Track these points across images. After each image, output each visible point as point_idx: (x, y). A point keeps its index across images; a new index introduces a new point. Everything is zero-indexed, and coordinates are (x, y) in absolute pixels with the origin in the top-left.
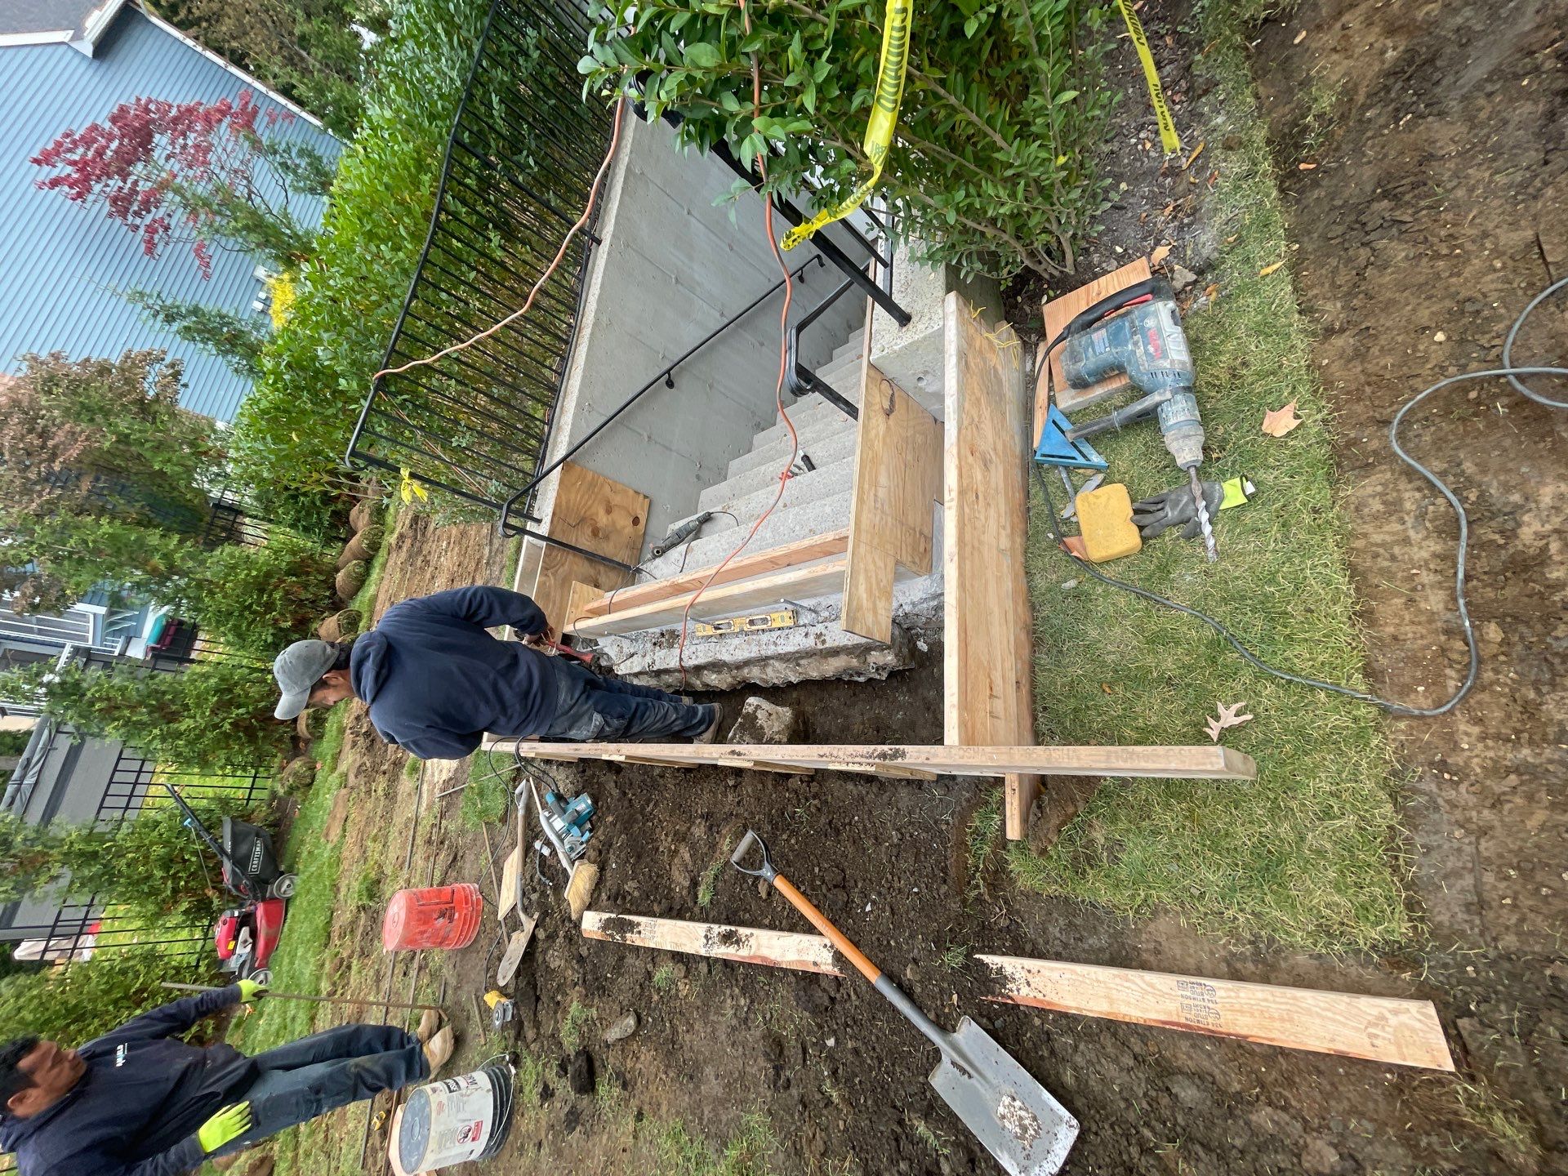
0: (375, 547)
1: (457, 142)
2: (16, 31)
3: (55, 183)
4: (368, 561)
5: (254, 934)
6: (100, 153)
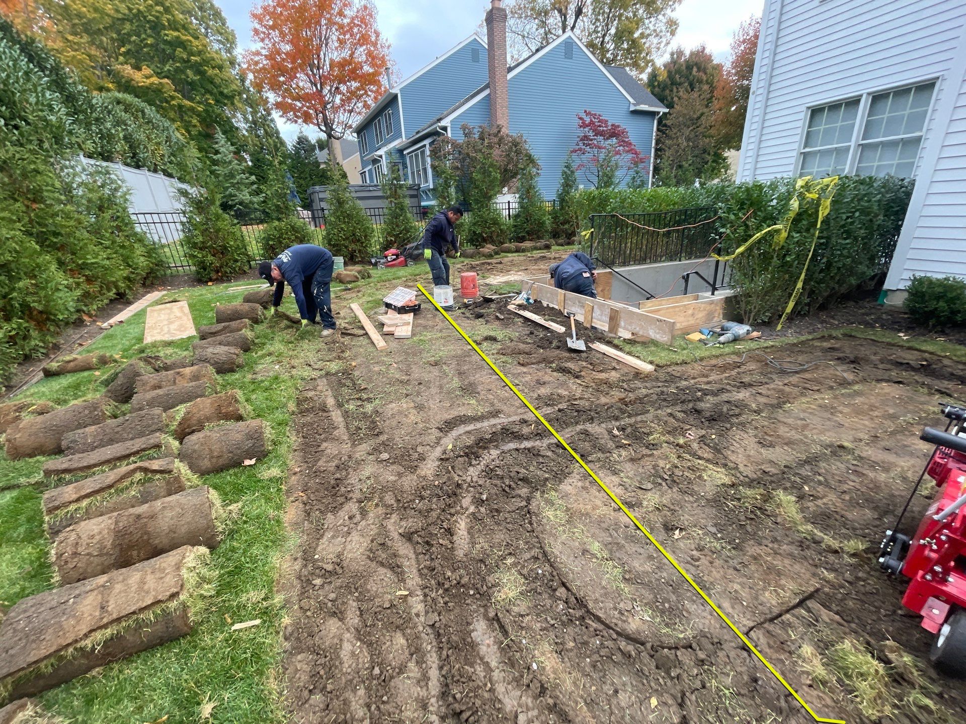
0: (524, 251)
1: (686, 211)
2: (625, 89)
3: (581, 119)
4: (517, 251)
5: (394, 260)
6: (600, 126)
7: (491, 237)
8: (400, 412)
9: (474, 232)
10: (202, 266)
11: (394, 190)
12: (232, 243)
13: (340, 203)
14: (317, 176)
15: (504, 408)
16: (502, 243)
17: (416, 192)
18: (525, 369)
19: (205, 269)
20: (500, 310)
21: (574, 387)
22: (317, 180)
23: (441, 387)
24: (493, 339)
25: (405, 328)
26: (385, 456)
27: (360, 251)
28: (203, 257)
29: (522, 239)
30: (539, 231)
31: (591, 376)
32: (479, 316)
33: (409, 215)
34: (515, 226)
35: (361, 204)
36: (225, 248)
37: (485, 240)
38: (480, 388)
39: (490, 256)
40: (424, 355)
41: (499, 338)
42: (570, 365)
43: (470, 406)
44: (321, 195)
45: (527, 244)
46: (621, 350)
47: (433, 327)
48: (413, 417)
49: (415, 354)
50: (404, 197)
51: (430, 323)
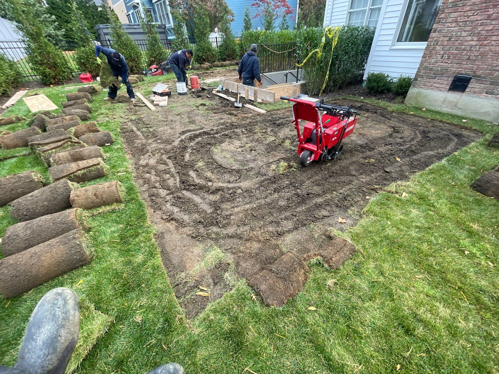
0: (225, 66)
4: (222, 66)
5: (156, 71)
7: (208, 58)
8: (164, 130)
9: (198, 55)
10: (44, 75)
11: (149, 29)
12: (59, 61)
13: (119, 36)
14: (97, 16)
15: (205, 127)
16: (214, 62)
17: (164, 30)
18: (216, 115)
19: (47, 77)
20: (209, 94)
21: (234, 119)
22: (98, 19)
23: (181, 122)
24: (204, 105)
25: (164, 102)
26: (159, 141)
27: (136, 67)
28: (44, 69)
29: (224, 60)
30: (233, 55)
31: (241, 115)
32: (199, 96)
33: (160, 45)
34: (220, 52)
35: (131, 37)
36: (56, 64)
37: (204, 60)
38: (196, 122)
39: (207, 69)
40: (173, 112)
41: (207, 104)
42: (234, 112)
43: (192, 127)
44: (105, 31)
45: (227, 62)
46: (256, 107)
47: (177, 102)
48: (170, 131)
49: (169, 112)
50: (156, 33)
51: (176, 100)
